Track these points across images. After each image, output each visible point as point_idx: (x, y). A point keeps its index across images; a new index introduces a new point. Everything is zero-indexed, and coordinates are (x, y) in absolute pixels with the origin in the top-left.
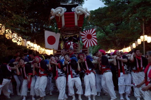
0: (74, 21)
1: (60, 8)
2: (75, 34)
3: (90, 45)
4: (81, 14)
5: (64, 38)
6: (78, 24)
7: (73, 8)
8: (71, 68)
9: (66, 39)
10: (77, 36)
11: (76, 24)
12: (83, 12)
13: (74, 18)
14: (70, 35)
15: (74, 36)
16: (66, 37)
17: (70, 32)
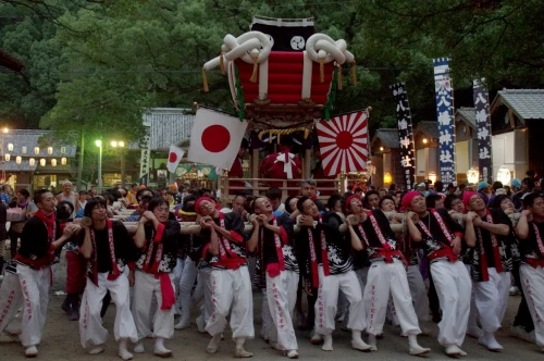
0: (300, 82)
1: (257, 36)
2: (296, 126)
3: (343, 168)
4: (328, 60)
5: (260, 136)
6: (313, 92)
7: (297, 38)
8: (324, 240)
9: (266, 140)
10: (303, 132)
11: (306, 91)
12: (332, 56)
13: (301, 72)
14: (282, 128)
15: (294, 133)
16: (266, 136)
17: (282, 119)
